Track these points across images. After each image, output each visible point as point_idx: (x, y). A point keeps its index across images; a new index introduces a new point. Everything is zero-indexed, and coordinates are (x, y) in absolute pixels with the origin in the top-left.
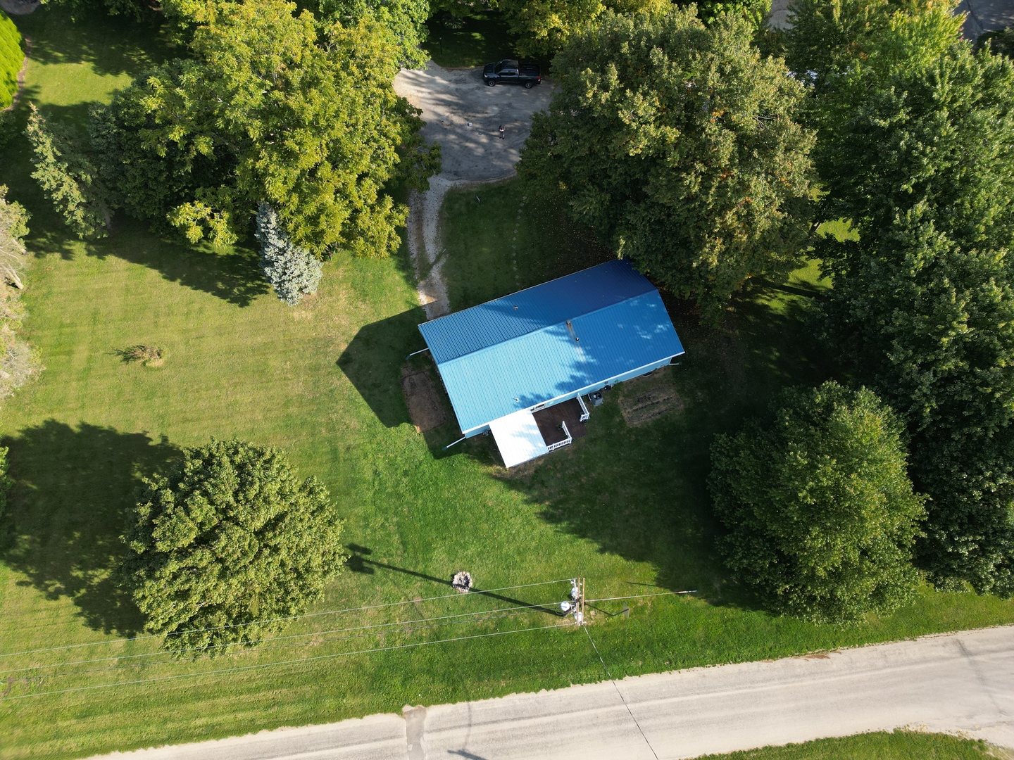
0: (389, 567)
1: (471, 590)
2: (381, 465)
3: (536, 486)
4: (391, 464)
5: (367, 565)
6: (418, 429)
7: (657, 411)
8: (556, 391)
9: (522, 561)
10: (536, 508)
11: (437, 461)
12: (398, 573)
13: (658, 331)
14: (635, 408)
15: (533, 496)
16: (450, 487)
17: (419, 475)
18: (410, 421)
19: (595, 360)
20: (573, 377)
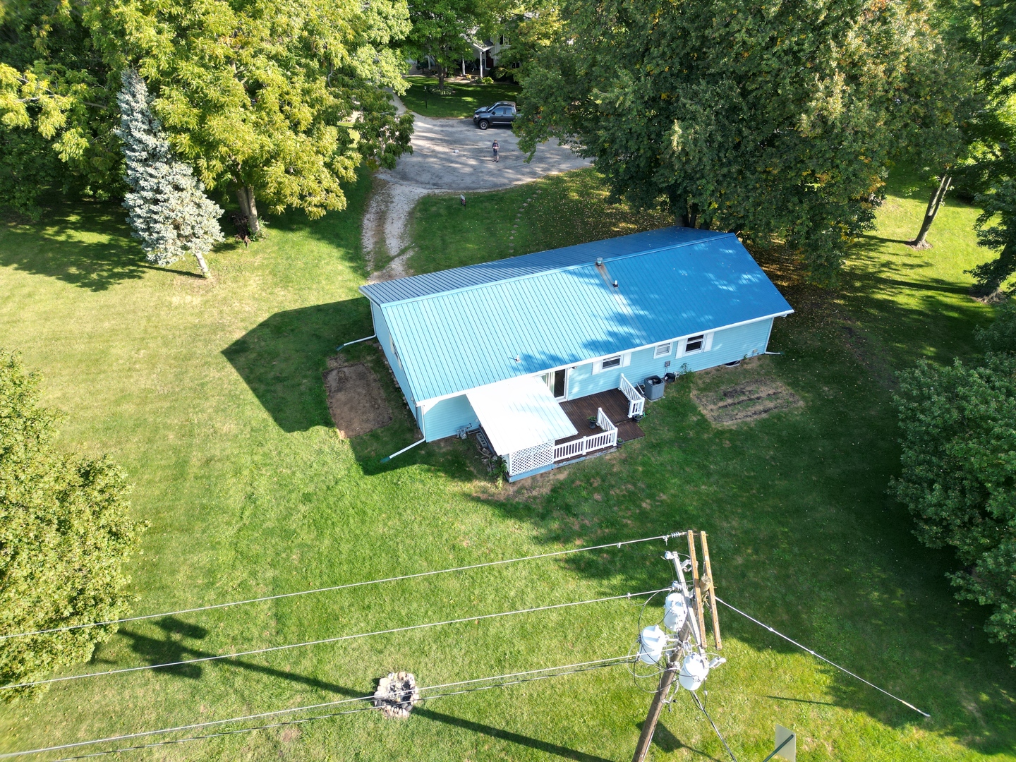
0: (238, 663)
1: (415, 710)
2: (262, 486)
3: (556, 514)
4: (282, 484)
5: (188, 660)
6: (341, 434)
7: (761, 408)
8: (585, 351)
9: (531, 650)
10: (559, 551)
11: (369, 479)
12: (255, 675)
13: (745, 282)
14: (721, 404)
15: (550, 530)
16: (389, 518)
17: (331, 500)
18: (328, 423)
19: (646, 313)
20: (611, 334)
